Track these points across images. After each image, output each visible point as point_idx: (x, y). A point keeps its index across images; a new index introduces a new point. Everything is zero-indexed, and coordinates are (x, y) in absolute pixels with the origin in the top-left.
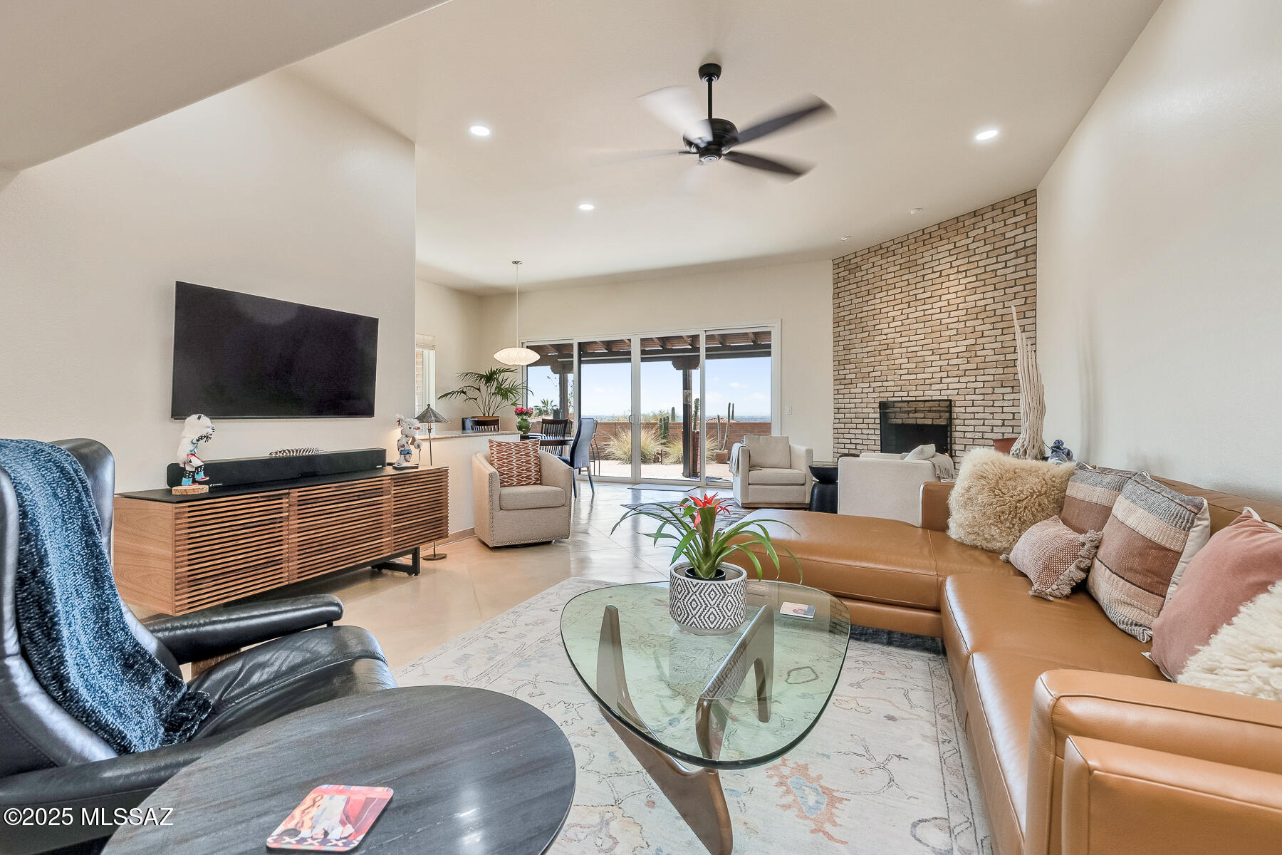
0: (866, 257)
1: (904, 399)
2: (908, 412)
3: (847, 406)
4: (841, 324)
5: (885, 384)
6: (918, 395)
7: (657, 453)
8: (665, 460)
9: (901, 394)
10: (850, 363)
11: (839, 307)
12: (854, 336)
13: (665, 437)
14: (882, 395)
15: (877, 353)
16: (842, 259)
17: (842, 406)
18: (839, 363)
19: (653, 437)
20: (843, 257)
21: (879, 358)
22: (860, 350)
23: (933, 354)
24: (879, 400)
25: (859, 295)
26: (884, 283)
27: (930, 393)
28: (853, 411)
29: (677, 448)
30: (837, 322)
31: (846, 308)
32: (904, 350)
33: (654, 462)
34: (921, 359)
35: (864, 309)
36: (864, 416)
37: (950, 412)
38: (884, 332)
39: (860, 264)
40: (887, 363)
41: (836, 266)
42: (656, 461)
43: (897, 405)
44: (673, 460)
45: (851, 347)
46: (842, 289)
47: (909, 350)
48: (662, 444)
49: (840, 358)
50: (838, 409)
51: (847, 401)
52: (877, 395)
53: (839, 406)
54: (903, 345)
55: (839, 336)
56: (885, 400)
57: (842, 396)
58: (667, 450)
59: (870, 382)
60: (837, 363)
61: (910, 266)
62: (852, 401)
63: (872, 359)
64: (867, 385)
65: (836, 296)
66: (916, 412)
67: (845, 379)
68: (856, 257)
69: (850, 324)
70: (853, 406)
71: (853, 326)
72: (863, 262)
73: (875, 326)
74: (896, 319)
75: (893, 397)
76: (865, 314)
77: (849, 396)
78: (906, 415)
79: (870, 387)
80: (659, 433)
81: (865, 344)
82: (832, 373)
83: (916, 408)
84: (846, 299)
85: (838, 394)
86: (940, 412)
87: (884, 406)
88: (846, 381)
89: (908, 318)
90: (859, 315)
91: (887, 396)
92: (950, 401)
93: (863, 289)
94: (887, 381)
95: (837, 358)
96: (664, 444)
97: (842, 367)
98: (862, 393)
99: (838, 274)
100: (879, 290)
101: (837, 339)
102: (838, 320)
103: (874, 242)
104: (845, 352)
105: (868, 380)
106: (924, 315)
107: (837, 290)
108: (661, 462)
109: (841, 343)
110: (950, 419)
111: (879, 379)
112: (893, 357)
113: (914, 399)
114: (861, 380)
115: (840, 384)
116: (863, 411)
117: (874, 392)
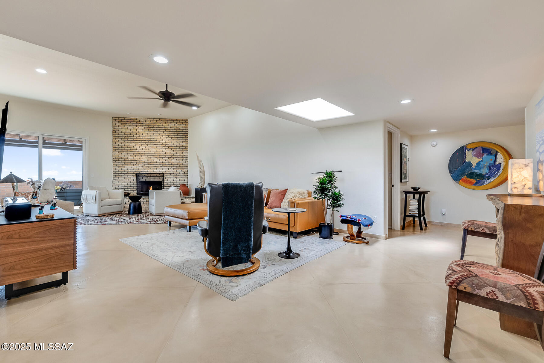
1: (146, 173)
2: (148, 177)
3: (120, 174)
4: (117, 143)
5: (138, 167)
6: (152, 171)
9: (145, 171)
10: (122, 159)
11: (116, 136)
12: (124, 149)
15: (135, 156)
17: (118, 174)
20: (118, 118)
21: (136, 158)
22: (127, 154)
24: (136, 173)
25: (125, 134)
26: (137, 132)
27: (156, 171)
28: (123, 176)
31: (119, 137)
32: (146, 156)
34: (153, 160)
35: (128, 139)
36: (128, 178)
37: (164, 177)
38: (138, 149)
39: (126, 122)
40: (139, 160)
41: (114, 120)
43: (143, 174)
45: (122, 152)
46: (118, 130)
52: (135, 171)
53: (115, 174)
55: (116, 147)
56: (138, 173)
57: (117, 171)
60: (115, 158)
61: (149, 129)
63: (132, 158)
65: (114, 132)
66: (151, 177)
68: (124, 119)
69: (122, 144)
70: (123, 174)
72: (128, 122)
73: (133, 146)
74: (143, 145)
75: (142, 172)
76: (129, 141)
77: (122, 171)
78: (147, 178)
79: (131, 168)
81: (129, 152)
82: (112, 161)
84: (119, 134)
85: (115, 170)
86: (160, 177)
87: (138, 175)
88: (119, 165)
90: (126, 141)
91: (138, 172)
92: (164, 174)
93: (128, 132)
95: (115, 156)
97: (117, 160)
98: (128, 170)
99: (115, 123)
100: (135, 134)
101: (115, 149)
102: (115, 141)
103: (133, 116)
104: (119, 154)
105: (131, 165)
107: (115, 130)
109: (117, 150)
110: (164, 179)
111: (135, 165)
112: (142, 158)
113: (150, 173)
114: (127, 165)
115: (116, 166)
116: (128, 176)
117: (133, 170)
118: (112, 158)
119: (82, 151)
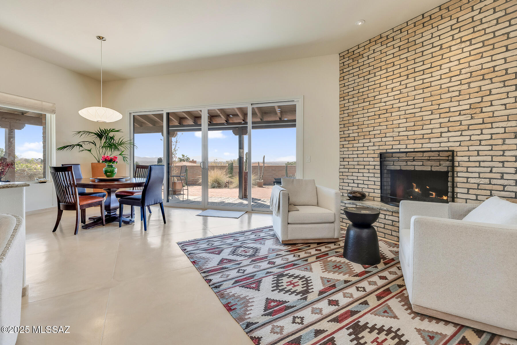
0: (366, 47)
2: (406, 161)
3: (350, 156)
4: (346, 98)
5: (384, 139)
7: (227, 182)
8: (231, 186)
9: (399, 147)
10: (353, 126)
11: (345, 86)
12: (357, 106)
13: (231, 173)
14: (381, 148)
15: (377, 117)
16: (347, 52)
17: (347, 156)
18: (344, 125)
19: (225, 173)
20: (348, 50)
21: (379, 120)
22: (362, 116)
23: (432, 114)
24: (379, 152)
25: (360, 76)
26: (384, 63)
27: (429, 145)
28: (355, 160)
29: (236, 180)
30: (342, 98)
31: (350, 86)
32: (403, 112)
33: (225, 187)
35: (365, 86)
36: (365, 163)
37: (453, 161)
38: (383, 100)
39: (361, 53)
41: (342, 57)
43: (394, 155)
44: (235, 186)
45: (354, 114)
46: (348, 73)
47: (407, 112)
48: (229, 177)
49: (345, 122)
50: (343, 158)
51: (351, 152)
52: (377, 148)
53: (344, 156)
54: (401, 109)
55: (344, 107)
56: (384, 151)
57: (347, 149)
58: (232, 180)
59: (370, 138)
60: (342, 126)
62: (354, 152)
63: (373, 121)
64: (368, 141)
66: (414, 160)
67: (349, 137)
68: (359, 48)
69: (353, 97)
70: (356, 156)
71: (356, 99)
72: (365, 51)
73: (375, 96)
75: (392, 149)
76: (367, 89)
77: (353, 149)
78: (404, 163)
79: (370, 142)
80: (228, 171)
81: (366, 111)
82: (338, 133)
83: (414, 157)
84: (350, 79)
85: (343, 148)
86: (440, 160)
87: (382, 156)
89: (406, 88)
90: (361, 90)
91: (383, 149)
92: (453, 151)
93: (364, 71)
94: (385, 137)
95: (343, 122)
96: (231, 177)
97: (347, 129)
98: (364, 146)
99: (343, 63)
100: (379, 69)
101: (343, 109)
102: (344, 95)
103: (374, 33)
104: (349, 118)
105: (369, 137)
106: (423, 83)
107: (343, 75)
108: (228, 187)
109: (345, 112)
110: (453, 166)
111: (378, 136)
112: (392, 118)
113: (412, 150)
114: (362, 137)
115: (345, 141)
116: (365, 159)
117: (374, 145)
118: (339, 127)
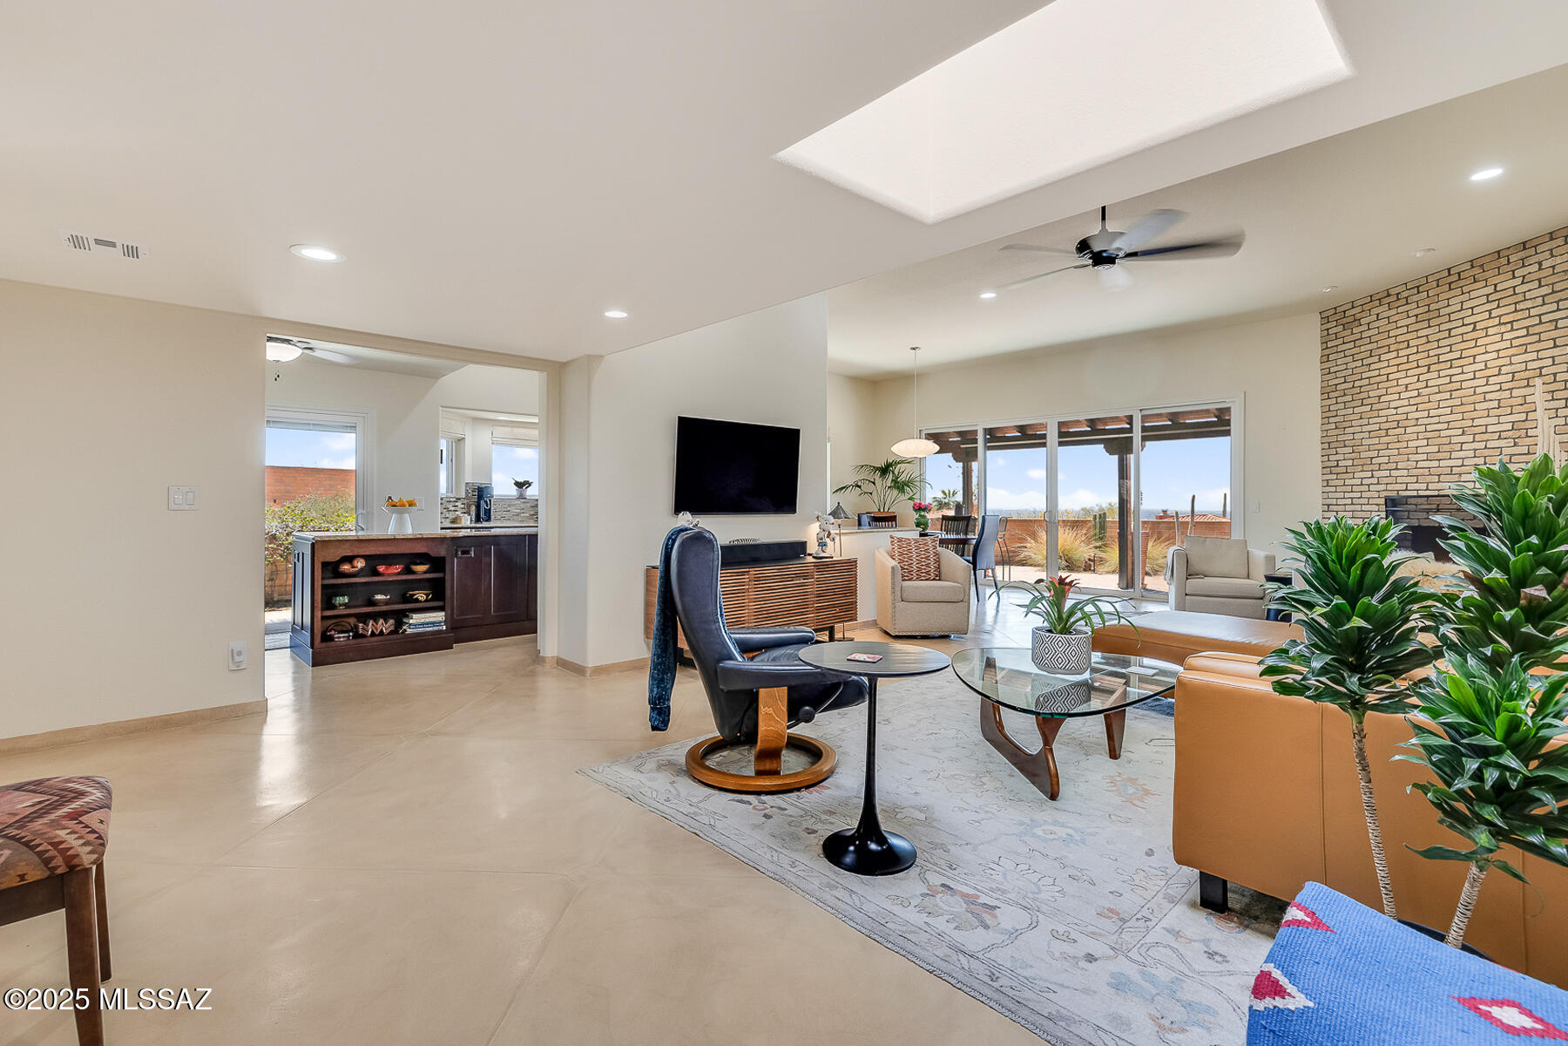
0: (1366, 307)
1: (1421, 493)
2: (1428, 511)
3: (1340, 502)
4: (1332, 395)
5: (1394, 473)
7: (1089, 560)
8: (1100, 569)
9: (1416, 486)
10: (1345, 446)
11: (1329, 373)
12: (1351, 411)
13: (1099, 539)
14: (1389, 487)
15: (1383, 433)
16: (1333, 311)
17: (1334, 502)
18: (1329, 446)
19: (1084, 538)
20: (1335, 308)
21: (1386, 439)
22: (1359, 429)
23: (1463, 433)
24: (1385, 494)
25: (1356, 357)
26: (1392, 340)
28: (1348, 508)
29: (1113, 555)
30: (1326, 393)
31: (1338, 374)
32: (1422, 428)
33: (1085, 570)
34: (1446, 441)
35: (1364, 376)
38: (1393, 405)
39: (1358, 316)
40: (1398, 446)
41: (1326, 319)
42: (1087, 569)
43: (1410, 501)
44: (1110, 569)
45: (1345, 424)
46: (1335, 350)
47: (1429, 428)
48: (1096, 547)
49: (1331, 439)
50: (1328, 505)
51: (1341, 495)
52: (1383, 487)
53: (1329, 501)
54: (1420, 422)
55: (1329, 411)
56: (1393, 494)
57: (1333, 489)
58: (1102, 554)
59: (1372, 471)
60: (1326, 446)
61: (1429, 317)
62: (1347, 495)
63: (1376, 441)
64: (1369, 474)
65: (1325, 358)
66: (1438, 510)
67: (1337, 466)
68: (1353, 307)
69: (1345, 395)
70: (1349, 501)
71: (1350, 398)
72: (1363, 314)
73: (1380, 397)
74: (1410, 388)
75: (1406, 490)
76: (1367, 382)
77: (1344, 489)
78: (1425, 515)
79: (1372, 477)
80: (1092, 533)
81: (1366, 421)
82: (1319, 459)
83: (1438, 505)
84: (1339, 362)
85: (1328, 486)
87: (1390, 502)
88: (1338, 470)
89: (1427, 387)
90: (1357, 384)
91: (1395, 490)
93: (1363, 349)
94: (1397, 469)
95: (1326, 439)
96: (1100, 547)
97: (1334, 451)
98: (1362, 484)
99: (1328, 330)
100: (1386, 349)
101: (1326, 416)
102: (1328, 389)
103: (1378, 287)
104: (1337, 432)
105: (1371, 467)
106: (1451, 382)
107: (1327, 352)
108: (1094, 571)
109: (1331, 420)
111: (1386, 467)
112: (1406, 437)
113: (1436, 493)
114: (1360, 468)
115: (1331, 473)
116: (1363, 508)
117: (1378, 483)
118: (1320, 447)
119: (1230, 435)
